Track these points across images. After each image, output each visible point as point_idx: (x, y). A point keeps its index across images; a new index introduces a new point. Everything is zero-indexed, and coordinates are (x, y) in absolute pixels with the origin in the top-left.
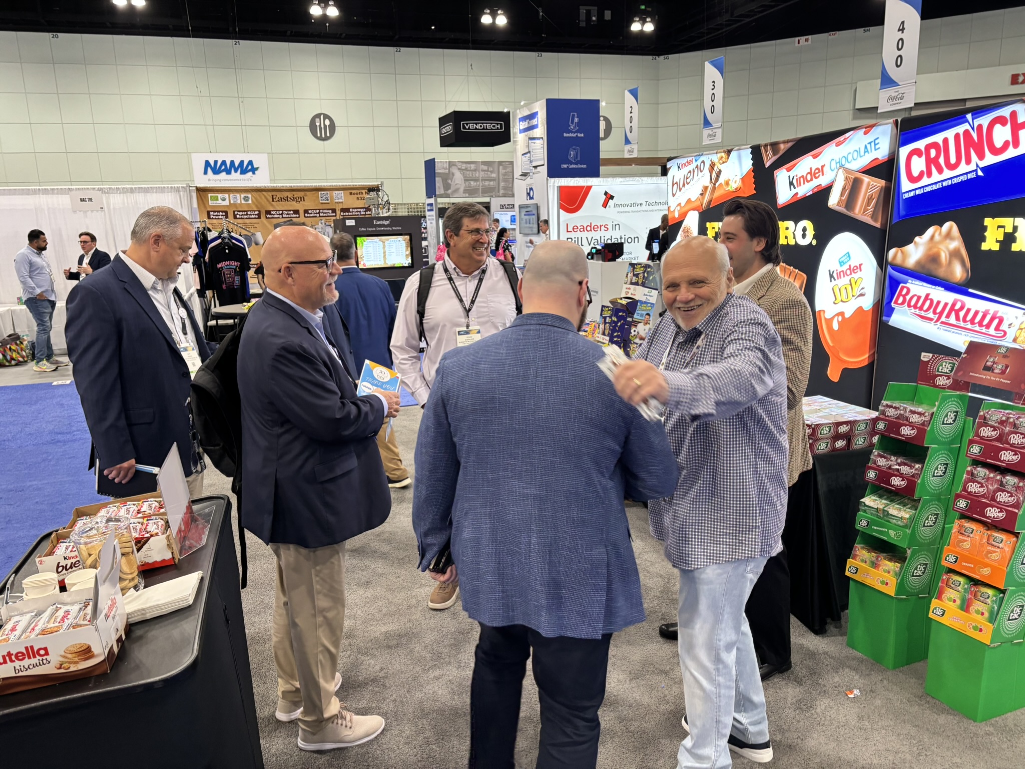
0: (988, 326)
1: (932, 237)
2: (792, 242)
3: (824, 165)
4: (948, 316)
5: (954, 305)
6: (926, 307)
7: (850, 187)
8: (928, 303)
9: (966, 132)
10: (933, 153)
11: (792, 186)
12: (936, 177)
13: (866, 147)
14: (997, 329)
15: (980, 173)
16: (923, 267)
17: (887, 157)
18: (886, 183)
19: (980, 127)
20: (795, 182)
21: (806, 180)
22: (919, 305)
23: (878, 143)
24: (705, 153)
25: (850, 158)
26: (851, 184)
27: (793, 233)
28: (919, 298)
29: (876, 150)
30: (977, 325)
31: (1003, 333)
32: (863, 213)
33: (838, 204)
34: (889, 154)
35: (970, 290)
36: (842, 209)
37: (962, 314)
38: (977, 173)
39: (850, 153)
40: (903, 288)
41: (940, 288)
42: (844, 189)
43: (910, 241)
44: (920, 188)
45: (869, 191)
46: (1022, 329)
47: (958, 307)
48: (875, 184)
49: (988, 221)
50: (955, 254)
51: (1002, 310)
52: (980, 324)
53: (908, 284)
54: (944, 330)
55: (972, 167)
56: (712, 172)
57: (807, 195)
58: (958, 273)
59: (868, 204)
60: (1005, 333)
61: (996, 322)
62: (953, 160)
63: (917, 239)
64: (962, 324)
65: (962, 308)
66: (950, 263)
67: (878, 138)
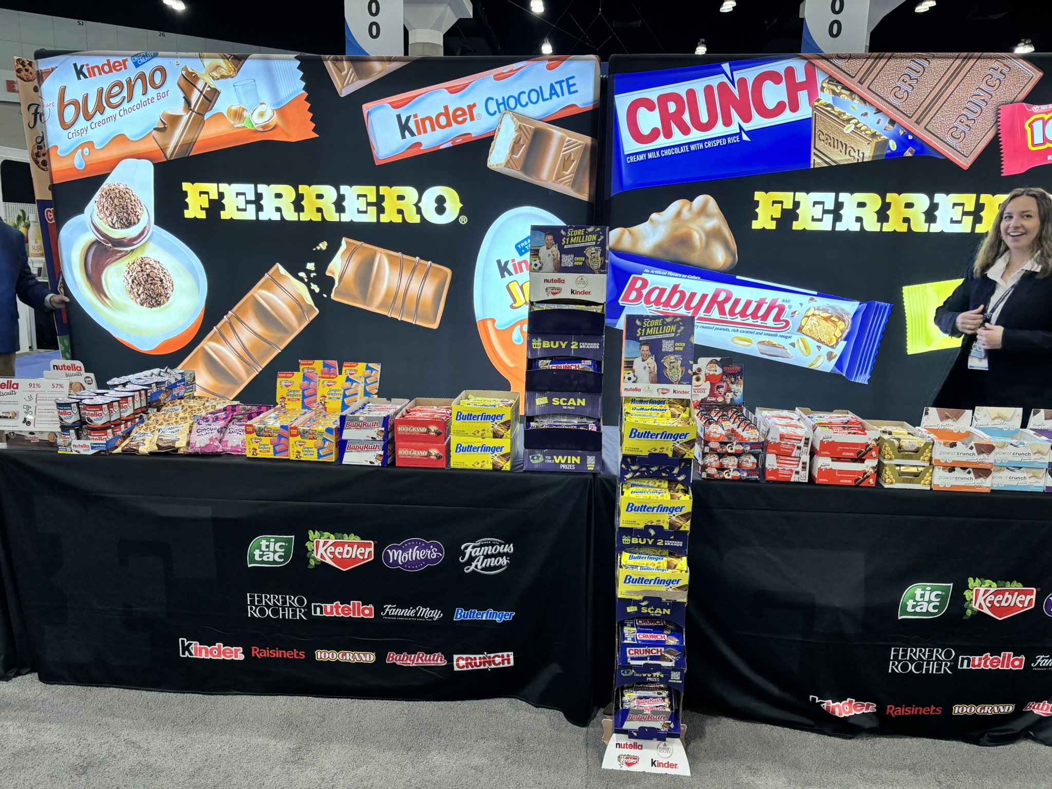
0: (765, 317)
1: (679, 214)
2: (413, 218)
3: (474, 105)
4: (708, 310)
5: (716, 296)
6: (674, 301)
7: (528, 142)
8: (677, 297)
9: (722, 86)
10: (672, 107)
11: (407, 133)
12: (678, 137)
13: (552, 87)
14: (777, 319)
15: (745, 138)
16: (667, 252)
17: (591, 105)
18: (592, 140)
19: (743, 82)
20: (412, 124)
21: (435, 123)
22: (663, 299)
23: (574, 85)
24: (160, 53)
25: (524, 99)
26: (529, 137)
27: (416, 205)
28: (663, 291)
29: (570, 93)
30: (750, 317)
31: (785, 323)
32: (557, 179)
33: (507, 165)
34: (594, 102)
35: (738, 277)
36: (516, 173)
37: (728, 306)
38: (741, 137)
39: (524, 93)
40: (636, 280)
41: (694, 277)
42: (516, 143)
43: (643, 219)
44: (655, 150)
45: (564, 149)
46: (808, 317)
47: (722, 297)
48: (574, 140)
49: (758, 196)
50: (714, 234)
51: (780, 297)
52: (754, 315)
53: (643, 274)
54: (703, 327)
55: (734, 129)
56: (191, 91)
57: (441, 147)
58: (721, 257)
59: (564, 166)
60: (787, 323)
61: (775, 312)
62: (704, 118)
63: (654, 216)
64: (729, 318)
65: (727, 299)
66: (707, 245)
67: (573, 77)
